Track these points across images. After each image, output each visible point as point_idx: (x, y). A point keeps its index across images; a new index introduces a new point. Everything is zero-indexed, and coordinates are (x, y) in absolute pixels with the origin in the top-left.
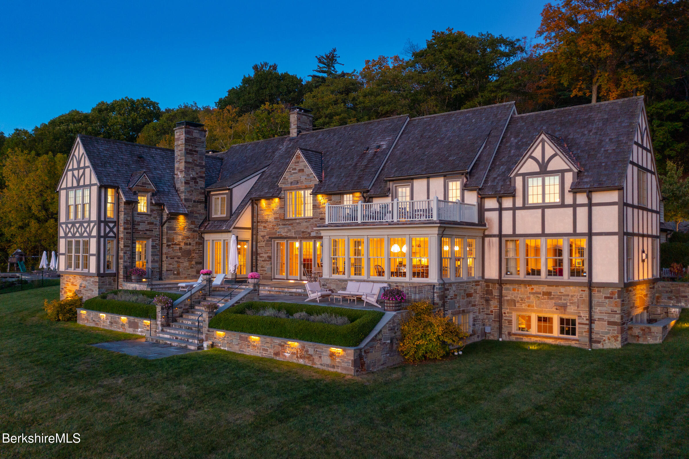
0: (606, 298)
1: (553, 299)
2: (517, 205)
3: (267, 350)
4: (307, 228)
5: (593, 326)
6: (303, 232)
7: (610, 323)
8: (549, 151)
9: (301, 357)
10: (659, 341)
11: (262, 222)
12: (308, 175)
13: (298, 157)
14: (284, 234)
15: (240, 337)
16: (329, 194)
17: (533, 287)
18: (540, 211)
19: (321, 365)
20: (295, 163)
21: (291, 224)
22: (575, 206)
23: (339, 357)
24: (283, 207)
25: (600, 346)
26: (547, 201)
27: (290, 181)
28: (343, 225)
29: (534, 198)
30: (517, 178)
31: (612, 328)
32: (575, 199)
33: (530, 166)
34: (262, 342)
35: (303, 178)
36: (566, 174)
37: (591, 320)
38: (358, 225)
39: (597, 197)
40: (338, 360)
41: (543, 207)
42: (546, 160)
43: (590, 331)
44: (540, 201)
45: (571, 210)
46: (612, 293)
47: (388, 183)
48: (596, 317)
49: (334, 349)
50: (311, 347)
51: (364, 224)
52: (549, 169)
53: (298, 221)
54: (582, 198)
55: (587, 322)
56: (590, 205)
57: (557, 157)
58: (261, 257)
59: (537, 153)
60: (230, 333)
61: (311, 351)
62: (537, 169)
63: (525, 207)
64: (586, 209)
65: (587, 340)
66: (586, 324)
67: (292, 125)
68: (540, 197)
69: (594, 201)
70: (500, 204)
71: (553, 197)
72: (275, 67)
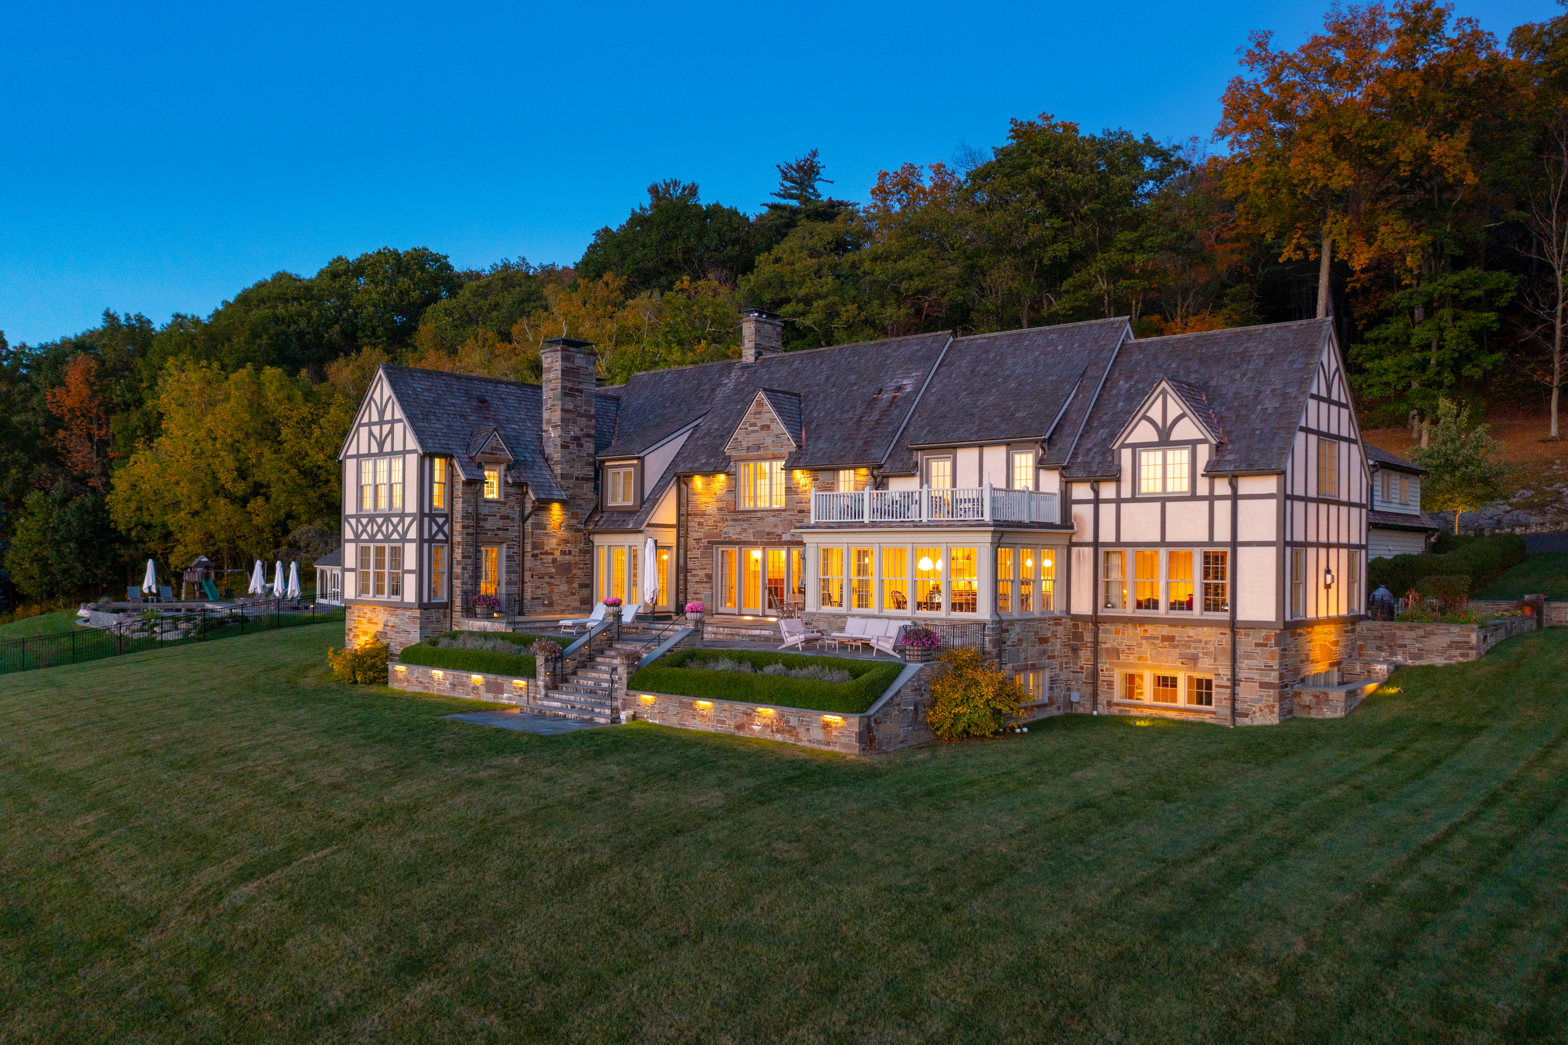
0: (1257, 645)
1: (1176, 646)
2: (1123, 496)
3: (723, 722)
4: (776, 526)
5: (1238, 689)
6: (769, 534)
7: (1263, 685)
8: (1174, 409)
9: (778, 731)
10: (1340, 714)
11: (696, 515)
12: (777, 436)
13: (760, 404)
14: (734, 537)
15: (681, 703)
16: (814, 469)
17: (1147, 627)
18: (1158, 505)
19: (810, 741)
20: (755, 413)
21: (748, 520)
22: (1211, 498)
23: (836, 728)
24: (733, 489)
25: (1247, 721)
26: (1169, 489)
27: (745, 444)
28: (840, 525)
29: (1150, 484)
30: (1123, 451)
31: (1265, 693)
32: (1212, 488)
33: (1143, 432)
34: (716, 709)
35: (769, 441)
36: (1199, 447)
37: (1235, 681)
38: (863, 525)
39: (1247, 486)
40: (835, 733)
41: (1164, 500)
42: (1169, 423)
43: (1234, 698)
44: (1159, 489)
45: (1205, 504)
46: (1267, 638)
47: (915, 453)
48: (1242, 675)
49: (829, 718)
50: (793, 716)
51: (873, 524)
52: (1174, 437)
53: (759, 515)
54: (1222, 487)
55: (1229, 684)
56: (1235, 498)
57: (1186, 419)
58: (694, 576)
59: (1155, 412)
60: (663, 697)
61: (794, 722)
62: (1154, 437)
63: (1134, 499)
64: (1228, 504)
65: (1228, 712)
66: (1227, 687)
67: (746, 341)
68: (1159, 483)
69: (1241, 491)
70: (1096, 492)
71: (1179, 484)
72: (693, 190)
